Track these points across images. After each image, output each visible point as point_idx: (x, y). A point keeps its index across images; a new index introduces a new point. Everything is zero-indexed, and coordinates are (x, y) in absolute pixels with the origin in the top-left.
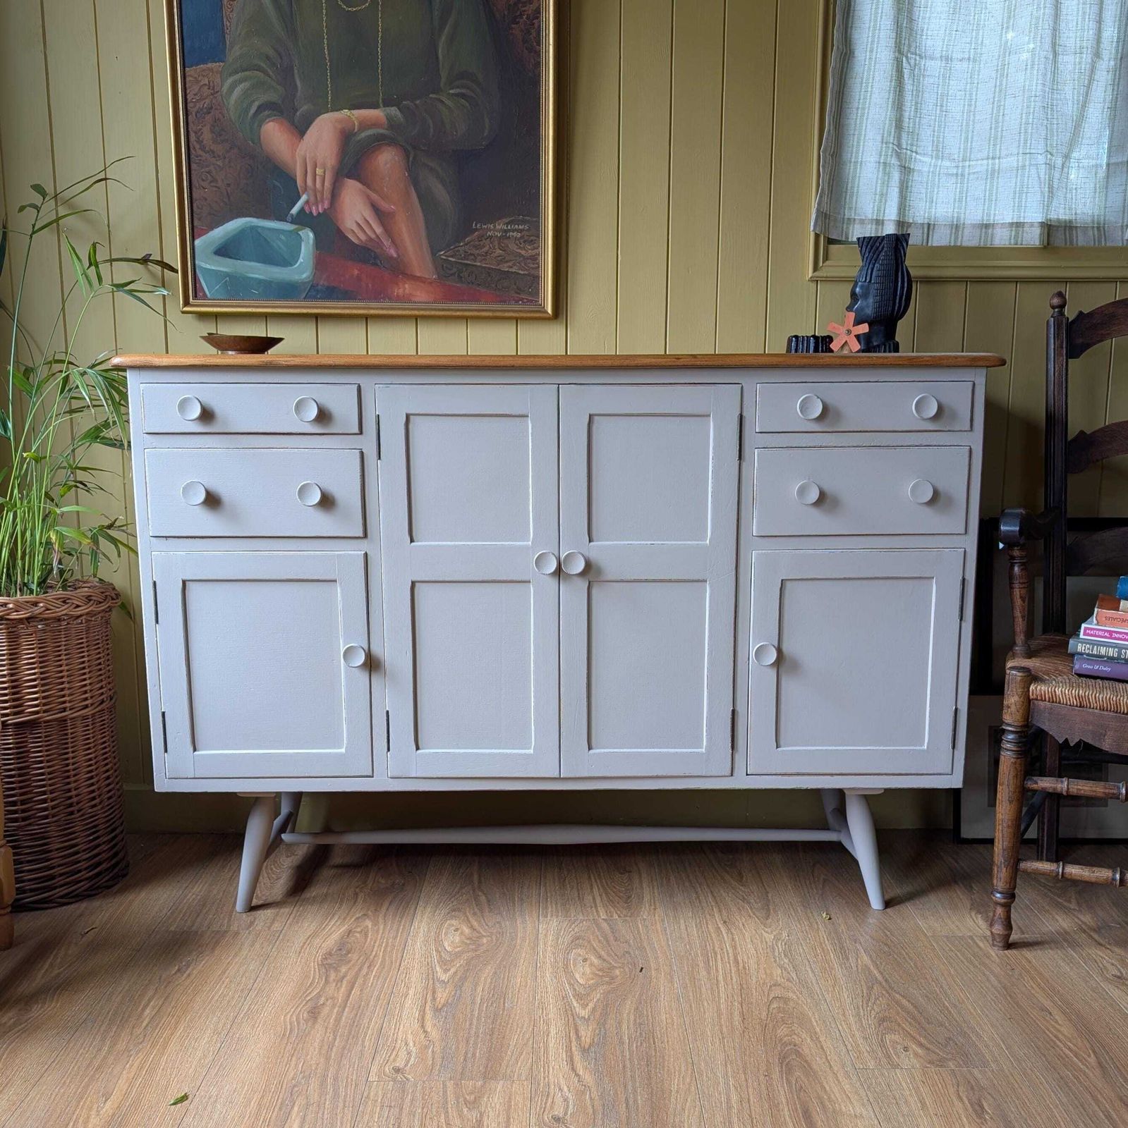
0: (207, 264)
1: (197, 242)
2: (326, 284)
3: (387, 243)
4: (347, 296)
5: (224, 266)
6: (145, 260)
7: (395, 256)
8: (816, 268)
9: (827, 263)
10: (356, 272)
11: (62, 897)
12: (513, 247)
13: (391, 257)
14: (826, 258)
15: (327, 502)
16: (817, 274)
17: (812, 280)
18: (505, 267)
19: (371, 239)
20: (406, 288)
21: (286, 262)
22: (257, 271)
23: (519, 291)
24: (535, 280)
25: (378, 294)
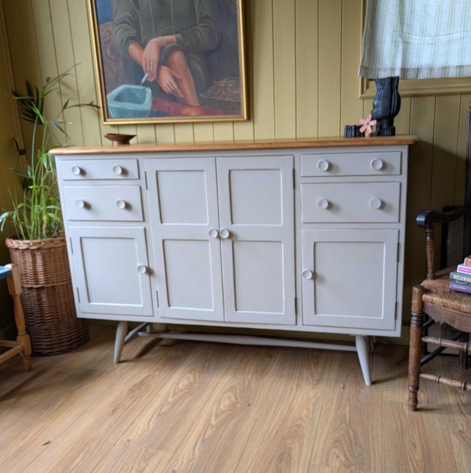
0: (112, 104)
1: (108, 96)
2: (156, 110)
3: (179, 92)
4: (164, 115)
5: (118, 105)
6: (91, 105)
7: (183, 97)
8: (362, 92)
9: (369, 90)
10: (168, 105)
11: (57, 352)
12: (229, 90)
13: (182, 98)
14: (368, 87)
15: (128, 206)
16: (364, 95)
17: (361, 98)
18: (227, 99)
19: (173, 91)
20: (188, 110)
21: (141, 102)
22: (130, 106)
23: (233, 109)
24: (239, 104)
25: (177, 114)
